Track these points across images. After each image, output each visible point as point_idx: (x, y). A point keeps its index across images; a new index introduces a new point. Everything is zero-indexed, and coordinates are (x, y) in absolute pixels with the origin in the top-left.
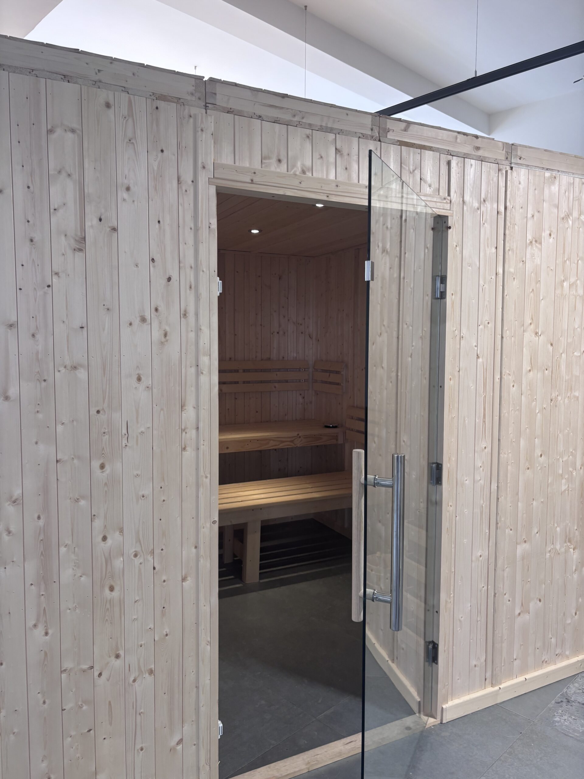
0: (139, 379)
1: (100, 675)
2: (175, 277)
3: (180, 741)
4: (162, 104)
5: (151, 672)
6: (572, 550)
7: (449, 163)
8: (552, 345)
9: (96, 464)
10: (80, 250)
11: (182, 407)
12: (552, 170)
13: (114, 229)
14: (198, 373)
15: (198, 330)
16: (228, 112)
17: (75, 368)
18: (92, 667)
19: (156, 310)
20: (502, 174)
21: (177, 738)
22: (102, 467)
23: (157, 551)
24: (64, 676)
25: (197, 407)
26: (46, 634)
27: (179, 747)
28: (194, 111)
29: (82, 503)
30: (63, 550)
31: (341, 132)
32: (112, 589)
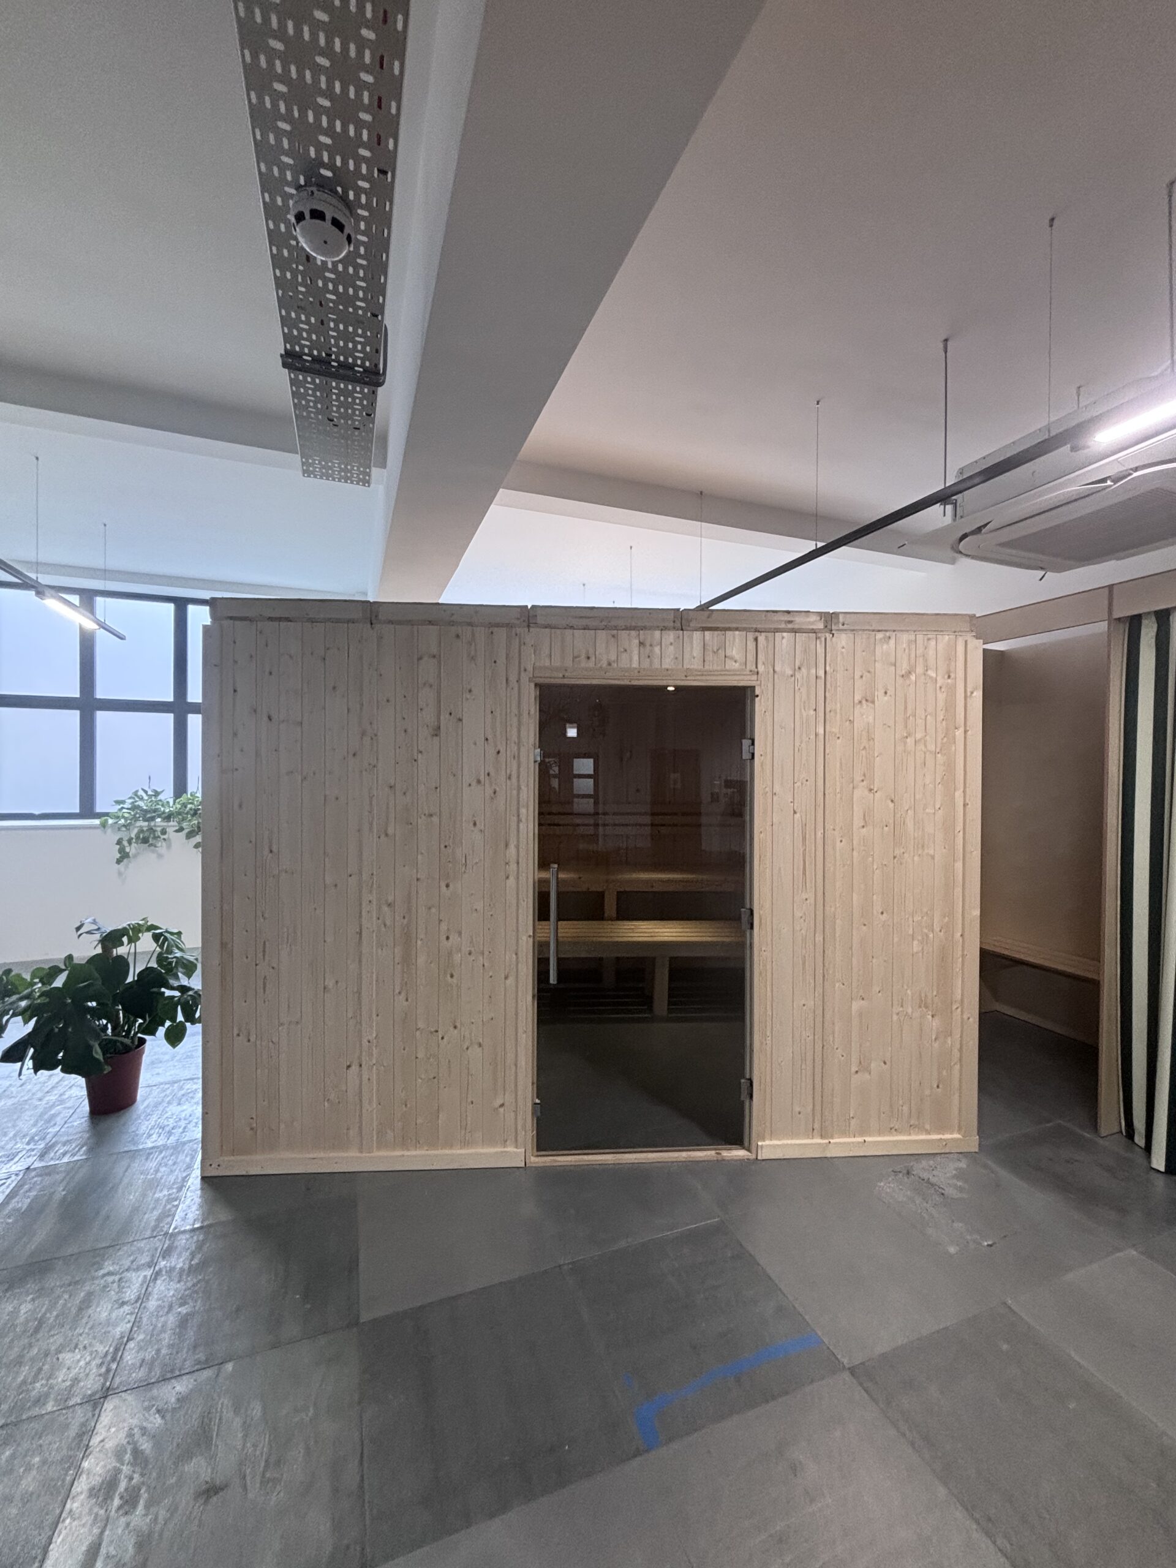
0: (475, 824)
1: (443, 1038)
2: (502, 751)
3: (502, 1105)
4: (495, 630)
5: (480, 1045)
6: (930, 1017)
7: (756, 639)
8: (892, 801)
9: (443, 885)
10: (436, 735)
11: (507, 845)
12: (886, 631)
13: (460, 720)
14: (519, 821)
15: (519, 788)
16: (546, 627)
17: (431, 815)
18: (437, 1031)
19: (488, 774)
20: (821, 642)
21: (499, 1102)
22: (447, 886)
23: (486, 953)
24: (418, 1033)
25: (517, 847)
26: (407, 1000)
27: (501, 1110)
28: (518, 630)
29: (433, 910)
30: (419, 942)
31: (644, 628)
32: (452, 976)
